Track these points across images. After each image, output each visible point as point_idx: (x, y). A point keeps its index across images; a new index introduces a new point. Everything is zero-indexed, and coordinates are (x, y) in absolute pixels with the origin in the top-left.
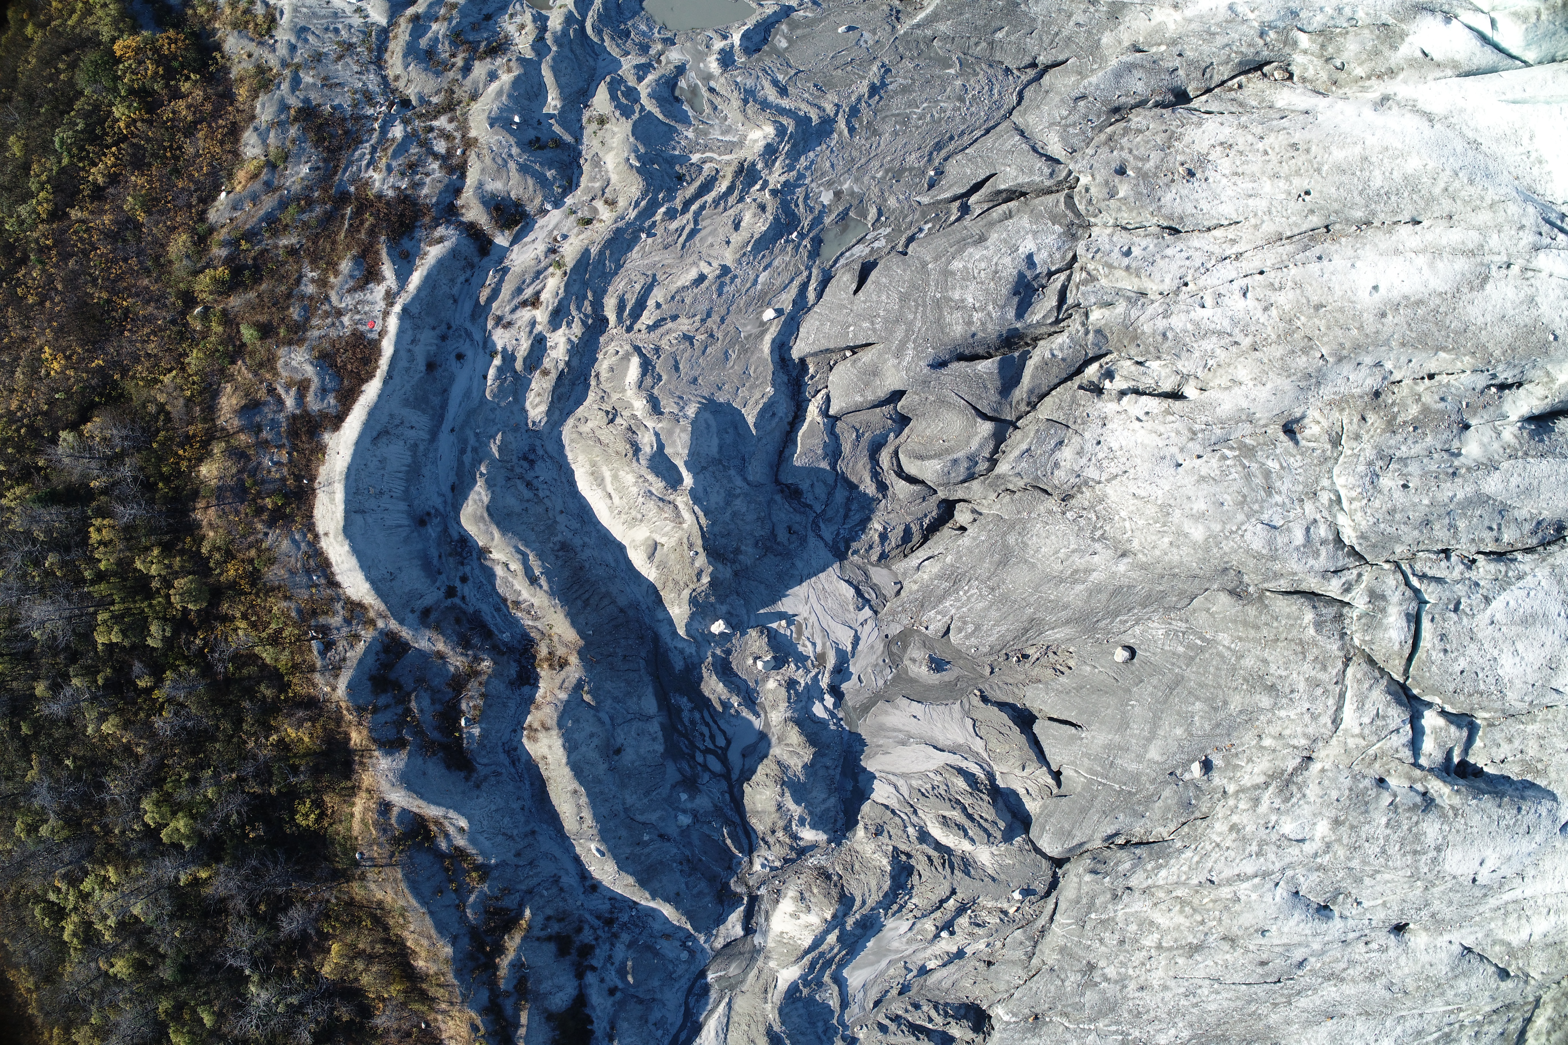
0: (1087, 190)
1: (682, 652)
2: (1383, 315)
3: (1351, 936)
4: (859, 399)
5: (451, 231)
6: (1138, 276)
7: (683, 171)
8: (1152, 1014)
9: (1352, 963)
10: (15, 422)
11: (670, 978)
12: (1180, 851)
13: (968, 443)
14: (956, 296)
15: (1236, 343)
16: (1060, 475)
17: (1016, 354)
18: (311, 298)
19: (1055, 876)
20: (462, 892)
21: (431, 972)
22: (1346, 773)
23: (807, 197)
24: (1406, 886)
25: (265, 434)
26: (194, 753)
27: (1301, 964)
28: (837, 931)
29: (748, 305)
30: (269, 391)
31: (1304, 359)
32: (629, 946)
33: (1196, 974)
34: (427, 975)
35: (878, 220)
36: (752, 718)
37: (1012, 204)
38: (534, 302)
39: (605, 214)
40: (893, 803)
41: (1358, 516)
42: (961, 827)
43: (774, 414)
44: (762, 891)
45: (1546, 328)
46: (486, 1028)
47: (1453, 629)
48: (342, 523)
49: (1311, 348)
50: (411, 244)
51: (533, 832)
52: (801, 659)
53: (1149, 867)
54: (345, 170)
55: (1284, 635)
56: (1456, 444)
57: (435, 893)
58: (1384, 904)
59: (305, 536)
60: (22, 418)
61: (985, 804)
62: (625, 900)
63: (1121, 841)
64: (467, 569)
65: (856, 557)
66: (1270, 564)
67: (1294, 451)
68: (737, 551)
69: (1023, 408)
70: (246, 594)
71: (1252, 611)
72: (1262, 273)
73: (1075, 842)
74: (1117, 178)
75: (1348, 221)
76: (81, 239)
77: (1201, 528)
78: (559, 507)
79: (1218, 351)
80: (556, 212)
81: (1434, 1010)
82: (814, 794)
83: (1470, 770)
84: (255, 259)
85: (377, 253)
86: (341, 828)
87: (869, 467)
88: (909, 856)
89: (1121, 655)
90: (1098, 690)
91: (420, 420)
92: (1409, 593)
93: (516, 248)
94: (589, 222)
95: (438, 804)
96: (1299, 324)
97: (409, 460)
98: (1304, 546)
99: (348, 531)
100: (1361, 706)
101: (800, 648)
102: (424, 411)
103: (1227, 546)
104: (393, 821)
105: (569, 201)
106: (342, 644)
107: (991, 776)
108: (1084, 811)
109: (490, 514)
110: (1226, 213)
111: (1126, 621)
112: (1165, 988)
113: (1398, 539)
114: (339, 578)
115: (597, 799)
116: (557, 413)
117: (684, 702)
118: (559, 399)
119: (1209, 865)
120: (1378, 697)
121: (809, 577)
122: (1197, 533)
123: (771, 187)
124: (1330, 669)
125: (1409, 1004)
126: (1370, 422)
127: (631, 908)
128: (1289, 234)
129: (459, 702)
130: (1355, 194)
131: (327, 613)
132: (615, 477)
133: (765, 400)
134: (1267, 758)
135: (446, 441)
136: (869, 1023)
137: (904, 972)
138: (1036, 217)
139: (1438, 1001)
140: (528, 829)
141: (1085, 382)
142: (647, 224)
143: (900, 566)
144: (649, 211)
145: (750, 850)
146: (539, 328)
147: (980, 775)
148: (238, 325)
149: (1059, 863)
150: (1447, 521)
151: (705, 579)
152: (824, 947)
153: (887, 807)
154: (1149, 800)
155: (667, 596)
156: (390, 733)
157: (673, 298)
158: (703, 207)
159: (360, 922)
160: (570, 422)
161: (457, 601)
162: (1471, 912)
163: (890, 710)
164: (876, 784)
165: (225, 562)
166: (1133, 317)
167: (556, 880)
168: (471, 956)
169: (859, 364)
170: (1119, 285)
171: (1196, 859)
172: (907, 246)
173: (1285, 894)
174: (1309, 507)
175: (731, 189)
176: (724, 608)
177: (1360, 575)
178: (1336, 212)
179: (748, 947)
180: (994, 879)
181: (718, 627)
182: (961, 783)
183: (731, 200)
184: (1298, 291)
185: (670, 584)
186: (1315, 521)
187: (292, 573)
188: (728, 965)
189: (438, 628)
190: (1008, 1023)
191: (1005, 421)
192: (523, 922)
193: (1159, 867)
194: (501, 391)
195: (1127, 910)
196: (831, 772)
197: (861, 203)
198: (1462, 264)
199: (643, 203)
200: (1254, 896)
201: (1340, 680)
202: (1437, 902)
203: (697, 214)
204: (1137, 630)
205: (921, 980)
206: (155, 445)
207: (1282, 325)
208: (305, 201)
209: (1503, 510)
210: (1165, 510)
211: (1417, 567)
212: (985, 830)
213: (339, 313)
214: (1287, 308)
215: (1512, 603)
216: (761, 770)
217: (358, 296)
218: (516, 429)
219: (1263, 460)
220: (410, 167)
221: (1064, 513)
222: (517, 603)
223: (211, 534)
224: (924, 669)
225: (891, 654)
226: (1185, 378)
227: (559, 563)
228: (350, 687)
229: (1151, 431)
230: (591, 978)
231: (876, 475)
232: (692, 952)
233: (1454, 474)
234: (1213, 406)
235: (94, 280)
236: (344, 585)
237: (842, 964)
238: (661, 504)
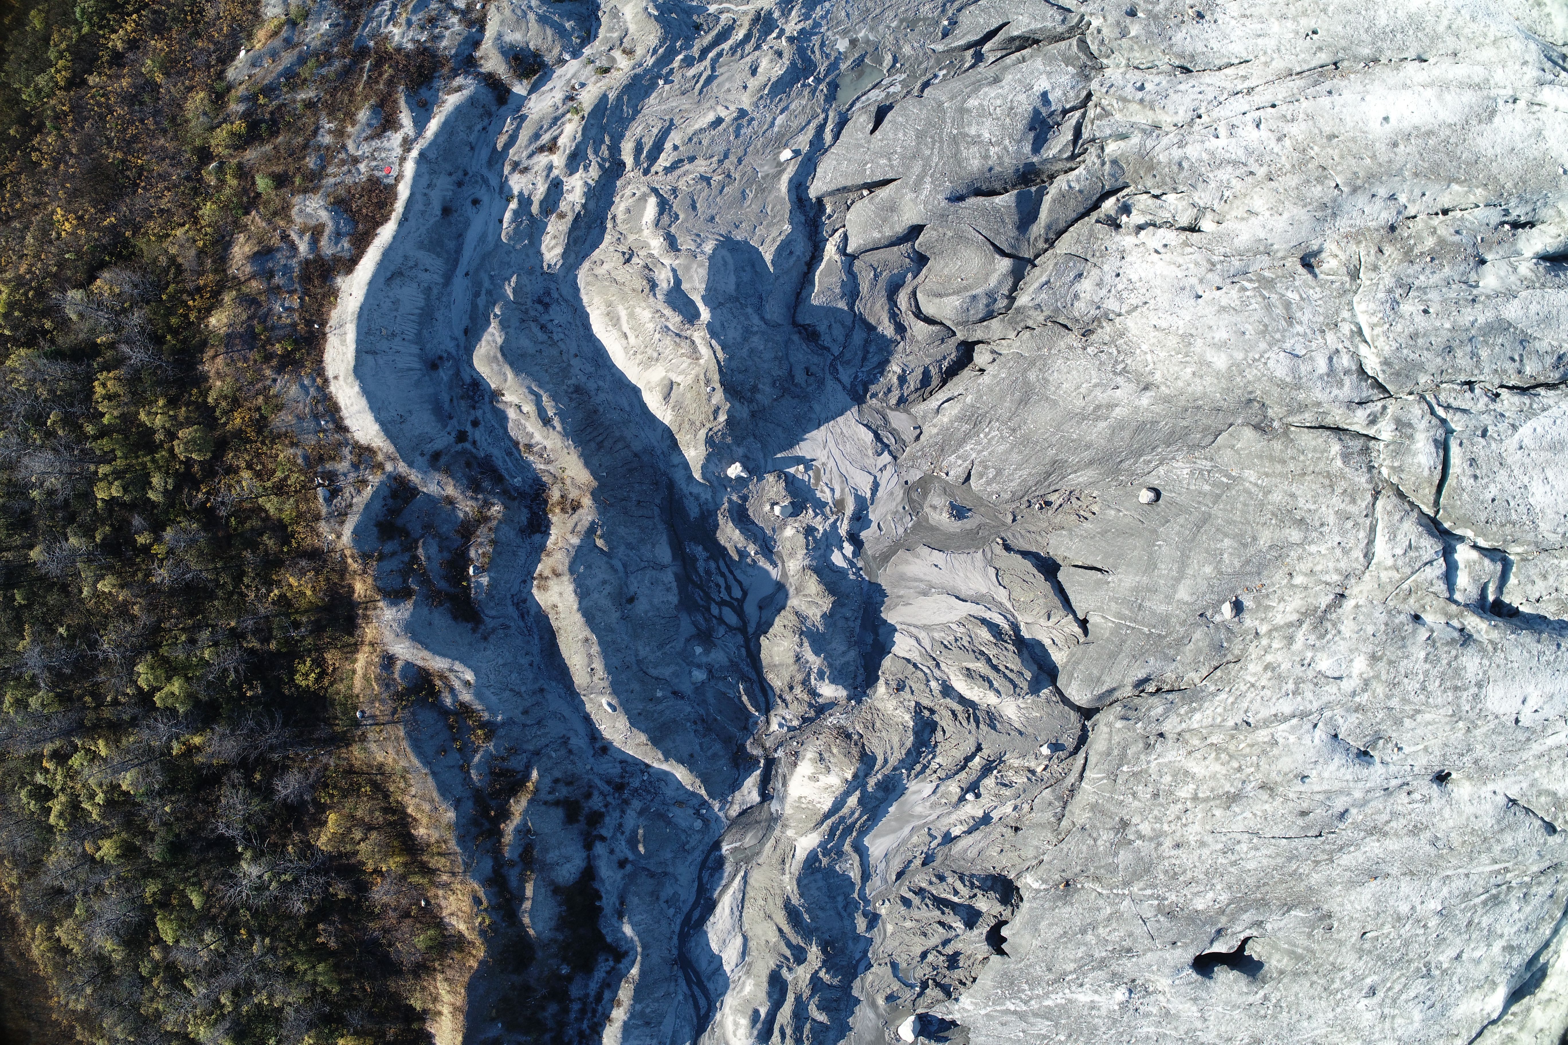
0: (1099, 31)
1: (697, 498)
2: (1395, 145)
3: (1394, 783)
4: (876, 235)
5: (469, 81)
6: (1152, 109)
7: (700, 20)
8: (1189, 875)
9: (1395, 815)
10: (23, 285)
11: (683, 850)
12: (1213, 695)
13: (986, 280)
14: (973, 131)
15: (1251, 173)
16: (1080, 307)
17: (1033, 189)
18: (328, 148)
19: (1084, 729)
20: (466, 751)
21: (433, 840)
22: (1381, 608)
23: (823, 44)
24: (1447, 728)
25: (277, 280)
26: (192, 615)
27: (1343, 815)
28: (858, 793)
29: (765, 146)
30: (282, 238)
31: (1319, 188)
32: (641, 813)
33: (1234, 827)
34: (428, 845)
35: (893, 66)
36: (768, 567)
37: (1024, 52)
38: (552, 147)
39: (623, 63)
40: (915, 656)
41: (1381, 342)
42: (985, 679)
43: (791, 253)
44: (780, 754)
45: (1555, 162)
46: (489, 901)
47: (1482, 453)
48: (352, 363)
49: (1326, 177)
50: (429, 93)
51: (542, 690)
52: (820, 505)
53: (1182, 711)
54: (365, 26)
55: (1311, 469)
56: (1473, 277)
57: (438, 753)
58: (1426, 749)
59: (314, 380)
60: (31, 281)
61: (1011, 654)
62: (637, 762)
63: (1151, 688)
64: (479, 413)
65: (874, 401)
66: (1294, 393)
67: (1314, 284)
68: (754, 389)
69: (1041, 245)
70: (251, 442)
71: (1277, 445)
72: (1274, 106)
73: (1105, 688)
74: (1128, 20)
75: (1356, 58)
76: (99, 105)
77: (1223, 356)
78: (573, 351)
79: (1234, 182)
80: (574, 62)
81: (1480, 869)
82: (834, 645)
83: (1505, 610)
84: (272, 113)
85: (395, 101)
86: (341, 687)
87: (887, 307)
88: (932, 711)
89: (1146, 496)
90: (1122, 533)
91: (435, 264)
92: (1435, 421)
93: (534, 96)
94: (607, 71)
95: (444, 655)
96: (1313, 154)
97: (421, 303)
98: (1328, 375)
99: (359, 371)
100: (1393, 537)
101: (819, 494)
102: (438, 255)
103: (1250, 374)
104: (396, 676)
105: (587, 51)
106: (348, 491)
107: (1015, 627)
108: (1113, 656)
109: (503, 355)
110: (1236, 51)
111: (1150, 462)
112: (1202, 844)
113: (1421, 367)
114: (347, 422)
115: (609, 648)
116: (573, 256)
117: (699, 551)
118: (575, 242)
119: (1245, 705)
120: (1410, 529)
121: (827, 420)
122: (1220, 362)
123: (788, 34)
124: (1359, 502)
125: (1454, 862)
126: (1387, 254)
127: (643, 772)
128: (1299, 70)
129: (468, 549)
130: (1362, 31)
131: (334, 459)
132: (631, 315)
133: (783, 237)
134: (1298, 596)
135: (460, 286)
136: (891, 898)
137: (930, 839)
138: (1050, 60)
139: (1485, 858)
140: (536, 686)
141: (1102, 216)
142: (664, 71)
143: (919, 409)
144: (666, 59)
145: (767, 709)
146: (555, 172)
147: (1005, 626)
148: (253, 177)
149: (1087, 713)
150: (1469, 348)
151: (722, 418)
152: (845, 811)
153: (908, 661)
154: (1180, 643)
155: (683, 439)
156: (396, 582)
157: (690, 139)
158: (720, 55)
159: (359, 789)
160: (586, 265)
161: (468, 445)
162: (1515, 760)
163: (911, 559)
164: (897, 637)
165: (232, 411)
166: (1149, 147)
167: (565, 741)
168: (475, 822)
169: (877, 200)
170: (1133, 120)
171: (1231, 700)
172: (922, 91)
173: (1324, 737)
174: (1331, 337)
175: (748, 37)
176: (740, 451)
177: (1384, 408)
178: (1344, 49)
179: (764, 815)
180: (1021, 733)
181: (735, 470)
182: (984, 634)
183: (748, 48)
184: (1310, 123)
185: (686, 426)
186: (1337, 351)
187: (300, 418)
188: (744, 835)
189: (448, 471)
190: (1038, 891)
191: (1023, 259)
192: (529, 784)
193: (1194, 711)
194: (517, 234)
195: (1161, 760)
196: (851, 624)
197: (876, 50)
198: (1469, 97)
199: (661, 51)
200: (1292, 739)
201: (1370, 513)
202: (1479, 747)
203: (714, 61)
204: (1162, 470)
205: (946, 849)
206: (164, 297)
207: (1296, 155)
208: (324, 55)
209: (1524, 340)
210: (1187, 339)
211: (1442, 398)
212: (1011, 681)
213: (356, 161)
214: (1300, 138)
215: (1539, 430)
216: (778, 622)
217: (376, 143)
218: (531, 272)
219: (1283, 292)
220: (430, 21)
221: (1084, 349)
222: (529, 447)
223: (219, 383)
224: (945, 515)
225: (911, 501)
226: (1202, 211)
227: (573, 405)
228: (356, 532)
229: (1170, 263)
230: (600, 849)
231: (894, 316)
232: (706, 821)
233: (1474, 301)
234: (1230, 236)
235: (109, 142)
236: (353, 428)
237: (863, 832)
238: (677, 340)
